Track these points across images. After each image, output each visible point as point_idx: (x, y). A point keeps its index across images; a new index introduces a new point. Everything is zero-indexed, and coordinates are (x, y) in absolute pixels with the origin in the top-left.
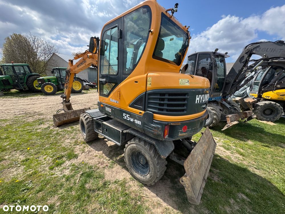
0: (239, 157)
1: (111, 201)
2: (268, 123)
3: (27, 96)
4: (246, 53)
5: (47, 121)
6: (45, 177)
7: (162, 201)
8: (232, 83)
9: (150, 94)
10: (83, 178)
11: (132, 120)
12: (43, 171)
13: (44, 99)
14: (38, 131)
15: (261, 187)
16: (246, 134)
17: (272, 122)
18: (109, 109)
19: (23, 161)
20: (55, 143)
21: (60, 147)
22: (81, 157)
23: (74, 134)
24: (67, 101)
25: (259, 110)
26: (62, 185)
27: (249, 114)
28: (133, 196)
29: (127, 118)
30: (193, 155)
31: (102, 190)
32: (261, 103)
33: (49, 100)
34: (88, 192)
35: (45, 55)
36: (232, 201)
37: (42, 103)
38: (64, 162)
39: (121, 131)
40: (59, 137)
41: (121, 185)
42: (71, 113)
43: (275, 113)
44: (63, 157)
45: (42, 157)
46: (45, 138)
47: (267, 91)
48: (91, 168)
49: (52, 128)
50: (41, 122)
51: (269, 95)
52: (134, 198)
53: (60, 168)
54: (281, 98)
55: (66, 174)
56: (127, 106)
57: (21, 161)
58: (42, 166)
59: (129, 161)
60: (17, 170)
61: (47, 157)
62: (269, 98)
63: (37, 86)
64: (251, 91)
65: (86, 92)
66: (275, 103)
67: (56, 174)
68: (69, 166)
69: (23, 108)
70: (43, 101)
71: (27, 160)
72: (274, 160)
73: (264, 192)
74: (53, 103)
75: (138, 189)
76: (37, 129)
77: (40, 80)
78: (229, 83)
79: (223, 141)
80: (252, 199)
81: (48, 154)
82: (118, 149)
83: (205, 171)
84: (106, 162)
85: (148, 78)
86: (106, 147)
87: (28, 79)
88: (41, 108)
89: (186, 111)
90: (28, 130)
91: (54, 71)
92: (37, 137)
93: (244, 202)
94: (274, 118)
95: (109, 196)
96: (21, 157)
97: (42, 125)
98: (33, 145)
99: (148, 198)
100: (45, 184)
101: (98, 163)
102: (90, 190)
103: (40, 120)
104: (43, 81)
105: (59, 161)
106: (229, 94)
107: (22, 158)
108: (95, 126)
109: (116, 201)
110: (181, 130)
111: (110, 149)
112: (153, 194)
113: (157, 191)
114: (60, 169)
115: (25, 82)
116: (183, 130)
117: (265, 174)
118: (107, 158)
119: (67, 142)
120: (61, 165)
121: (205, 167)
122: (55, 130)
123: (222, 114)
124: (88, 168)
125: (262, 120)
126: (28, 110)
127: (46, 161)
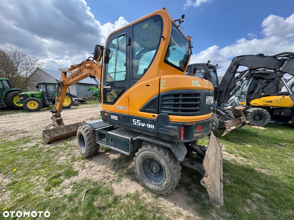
0: (244, 160)
1: (127, 217)
2: (259, 128)
3: (5, 114)
4: (234, 65)
5: (33, 139)
6: (42, 200)
7: (181, 209)
8: (225, 92)
9: (163, 96)
10: (89, 196)
11: (143, 125)
12: (37, 193)
13: (27, 116)
14: (24, 150)
15: (271, 184)
16: (243, 139)
17: (262, 126)
18: (115, 117)
19: (9, 185)
20: (48, 161)
21: (55, 165)
22: (82, 174)
23: (69, 150)
24: (58, 115)
25: (250, 116)
26: (64, 207)
27: (243, 120)
28: (149, 208)
29: (137, 123)
30: (208, 157)
31: (113, 207)
32: (251, 110)
33: (33, 117)
34: (98, 211)
35: (27, 70)
36: (249, 201)
37: (25, 120)
38: (62, 181)
39: (130, 139)
40: (52, 155)
41: (134, 198)
42: (64, 128)
43: (264, 118)
44: (60, 175)
45: (34, 178)
46: (34, 157)
47: (253, 99)
48: (95, 184)
49: (41, 146)
50: (27, 140)
51: (256, 102)
52: (151, 210)
53: (58, 187)
54: (266, 104)
55: (67, 193)
56: (138, 110)
57: (6, 185)
58: (35, 188)
59: (140, 171)
60: (2, 196)
61: (40, 177)
62: (257, 105)
63: (18, 102)
64: (240, 99)
65: (75, 108)
66: (262, 109)
67: (55, 195)
68: (69, 184)
69: (1, 127)
70: (26, 119)
71: (14, 184)
72: (274, 159)
73: (275, 189)
74: (38, 120)
75: (154, 200)
76: (23, 148)
77: (22, 96)
78: (222, 92)
79: (225, 146)
80: (266, 197)
81: (40, 174)
82: (123, 162)
83: (219, 172)
84: (112, 176)
85: (161, 81)
86: (109, 160)
87: (6, 95)
88: (24, 126)
89: (199, 111)
90: (12, 150)
91: (39, 86)
92: (24, 157)
93: (260, 200)
94: (263, 123)
95: (122, 212)
96: (5, 180)
97: (28, 143)
98: (20, 166)
99: (167, 209)
100: (42, 207)
101: (103, 178)
102: (100, 208)
103: (25, 138)
104: (26, 96)
105: (56, 180)
106: (222, 102)
107: (7, 181)
108: (97, 138)
109: (132, 217)
110: (196, 130)
111: (114, 163)
112: (170, 204)
113: (174, 200)
114: (59, 189)
115: (3, 98)
116: (198, 130)
117: (270, 172)
118: (113, 172)
119: (62, 159)
120: (59, 185)
121: (218, 169)
122: (45, 148)
123: (219, 121)
124: (93, 184)
125: (253, 126)
126: (8, 128)
127: (39, 182)
